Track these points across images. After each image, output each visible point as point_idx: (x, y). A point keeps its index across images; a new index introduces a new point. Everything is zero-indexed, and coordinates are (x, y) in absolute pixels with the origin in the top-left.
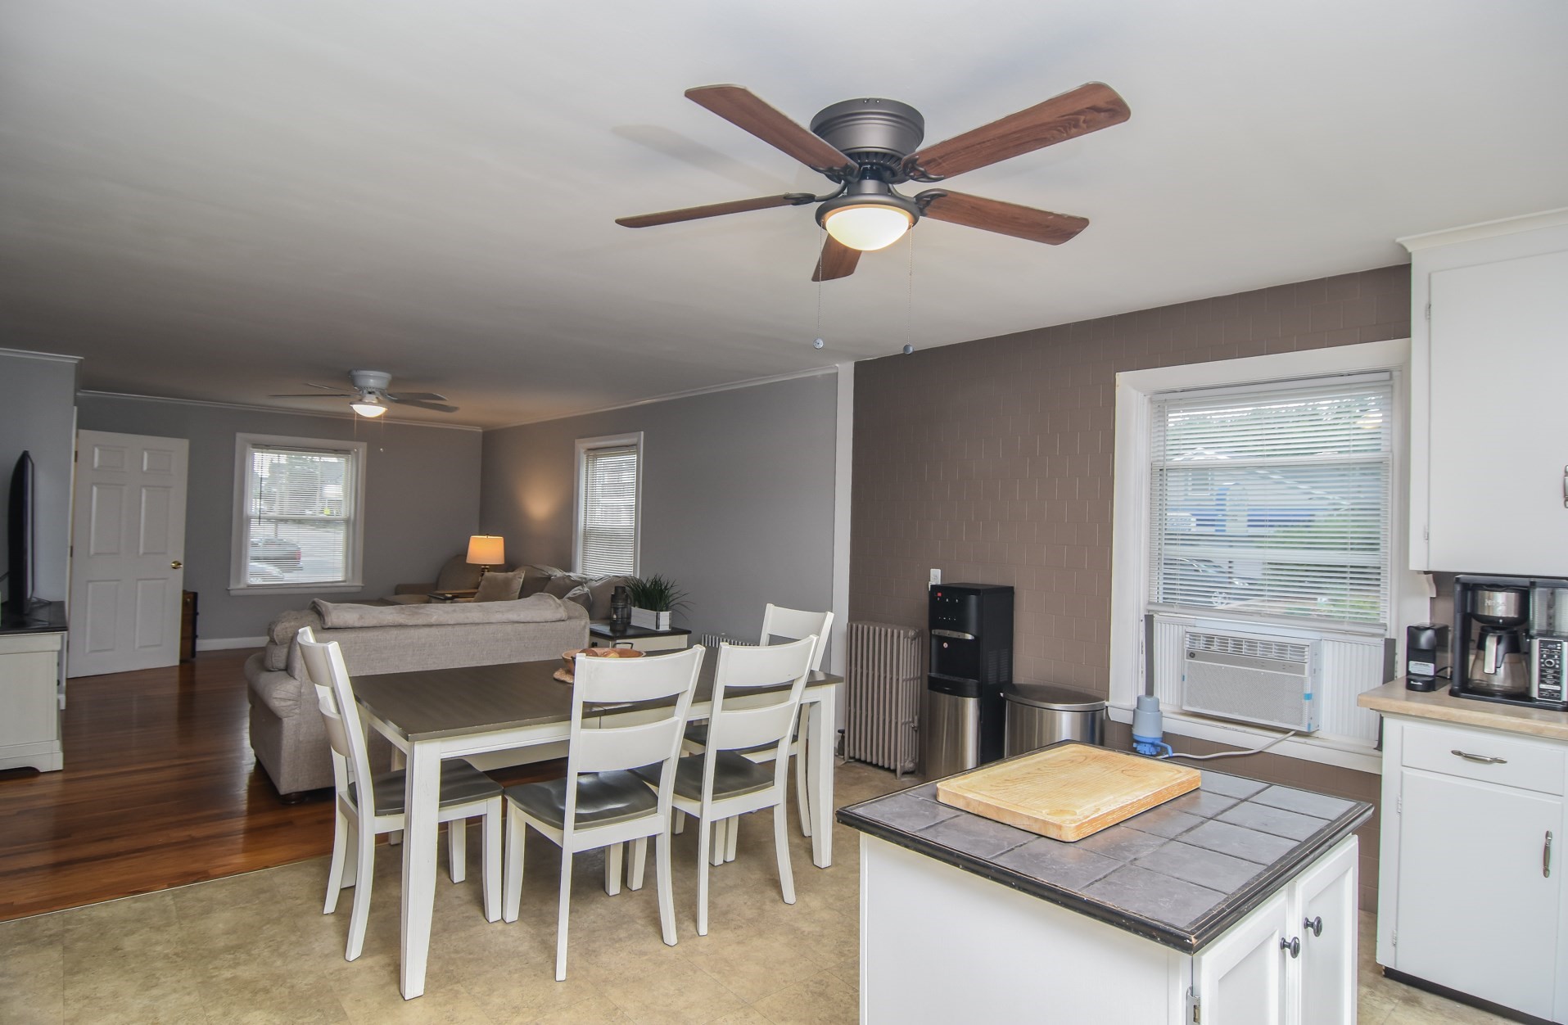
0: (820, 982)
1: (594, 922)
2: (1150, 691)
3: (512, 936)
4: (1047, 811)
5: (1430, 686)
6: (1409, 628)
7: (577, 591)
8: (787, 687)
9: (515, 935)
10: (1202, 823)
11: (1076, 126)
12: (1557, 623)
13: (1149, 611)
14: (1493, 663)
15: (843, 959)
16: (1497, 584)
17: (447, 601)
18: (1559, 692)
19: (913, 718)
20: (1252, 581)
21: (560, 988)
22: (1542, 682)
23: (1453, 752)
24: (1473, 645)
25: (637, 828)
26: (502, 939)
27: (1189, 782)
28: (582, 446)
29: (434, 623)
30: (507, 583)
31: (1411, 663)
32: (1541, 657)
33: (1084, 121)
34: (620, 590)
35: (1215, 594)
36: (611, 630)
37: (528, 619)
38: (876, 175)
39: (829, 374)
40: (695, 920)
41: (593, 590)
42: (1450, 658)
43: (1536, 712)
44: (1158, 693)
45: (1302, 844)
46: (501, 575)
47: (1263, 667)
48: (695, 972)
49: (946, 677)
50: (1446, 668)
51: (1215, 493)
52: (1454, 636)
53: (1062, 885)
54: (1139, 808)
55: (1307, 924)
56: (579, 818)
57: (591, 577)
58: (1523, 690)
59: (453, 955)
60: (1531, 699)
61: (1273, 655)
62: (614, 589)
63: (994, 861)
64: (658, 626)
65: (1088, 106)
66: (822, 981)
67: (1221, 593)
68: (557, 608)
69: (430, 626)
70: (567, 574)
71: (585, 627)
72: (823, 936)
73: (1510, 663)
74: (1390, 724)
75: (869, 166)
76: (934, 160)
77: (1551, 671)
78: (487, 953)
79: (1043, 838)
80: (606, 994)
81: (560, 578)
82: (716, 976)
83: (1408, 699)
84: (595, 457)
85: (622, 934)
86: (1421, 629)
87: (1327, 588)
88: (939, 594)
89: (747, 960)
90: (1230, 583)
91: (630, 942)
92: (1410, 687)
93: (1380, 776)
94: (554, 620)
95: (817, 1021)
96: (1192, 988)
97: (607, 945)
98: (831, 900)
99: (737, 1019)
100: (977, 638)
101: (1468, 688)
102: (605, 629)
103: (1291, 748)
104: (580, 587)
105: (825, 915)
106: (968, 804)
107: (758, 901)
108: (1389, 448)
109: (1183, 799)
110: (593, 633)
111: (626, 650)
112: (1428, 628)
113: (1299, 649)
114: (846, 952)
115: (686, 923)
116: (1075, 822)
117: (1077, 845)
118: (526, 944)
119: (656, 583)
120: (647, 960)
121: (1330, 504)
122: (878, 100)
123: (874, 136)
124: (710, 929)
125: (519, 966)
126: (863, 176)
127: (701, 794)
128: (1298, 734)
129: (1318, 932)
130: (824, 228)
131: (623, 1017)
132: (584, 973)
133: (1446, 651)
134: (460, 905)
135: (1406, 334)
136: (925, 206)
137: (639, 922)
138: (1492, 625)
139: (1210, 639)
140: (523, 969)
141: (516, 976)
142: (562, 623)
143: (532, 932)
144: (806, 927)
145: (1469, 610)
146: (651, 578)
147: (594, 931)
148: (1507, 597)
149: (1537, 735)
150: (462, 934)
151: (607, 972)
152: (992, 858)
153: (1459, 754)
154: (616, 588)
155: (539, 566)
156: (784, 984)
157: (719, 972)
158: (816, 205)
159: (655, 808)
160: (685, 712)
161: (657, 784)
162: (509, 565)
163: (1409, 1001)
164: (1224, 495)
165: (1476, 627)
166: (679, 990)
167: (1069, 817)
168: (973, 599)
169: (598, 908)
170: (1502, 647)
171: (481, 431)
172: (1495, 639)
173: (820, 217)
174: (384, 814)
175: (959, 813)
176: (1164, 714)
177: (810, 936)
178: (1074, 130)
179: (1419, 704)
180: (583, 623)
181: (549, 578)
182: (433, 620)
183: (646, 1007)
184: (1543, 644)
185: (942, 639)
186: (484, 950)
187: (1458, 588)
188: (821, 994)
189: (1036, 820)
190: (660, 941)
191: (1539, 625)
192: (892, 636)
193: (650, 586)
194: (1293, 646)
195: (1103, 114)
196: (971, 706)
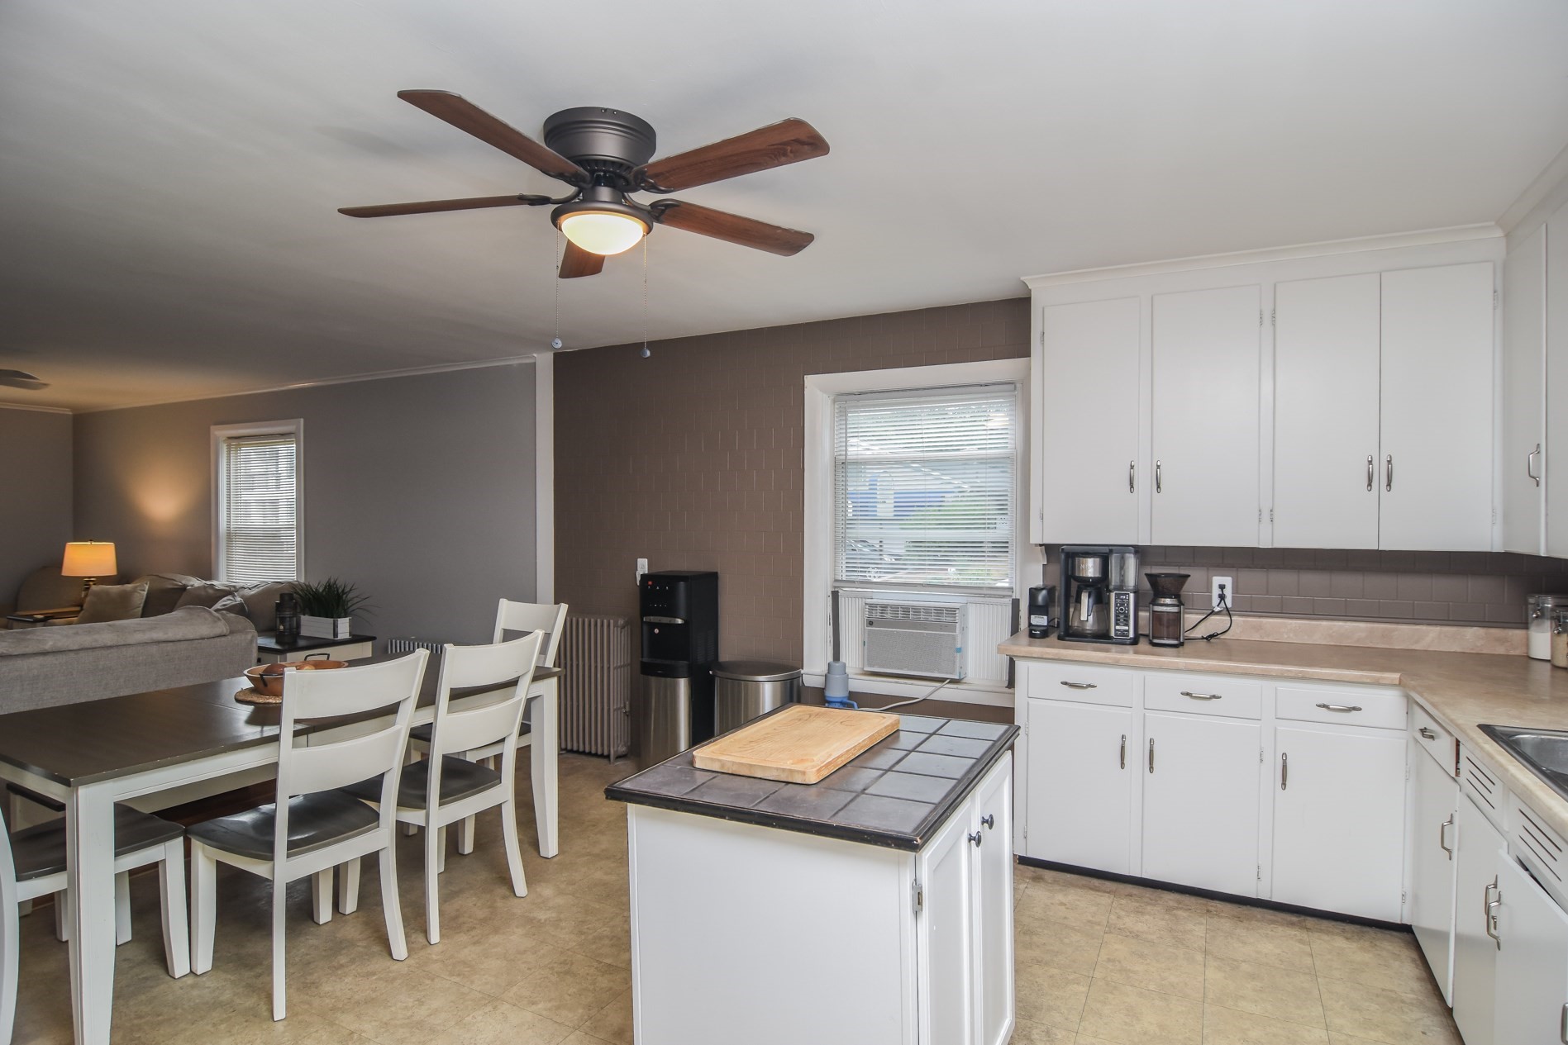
0: (564, 963)
1: (307, 954)
2: (836, 657)
3: (208, 988)
4: (791, 761)
5: (1045, 633)
6: (1030, 589)
7: (226, 601)
8: (514, 683)
9: (212, 985)
10: (907, 755)
11: (785, 155)
12: (1126, 580)
13: (835, 587)
14: (1085, 614)
15: (583, 937)
16: (1087, 551)
17: (38, 624)
18: (1128, 631)
19: (625, 703)
20: (898, 557)
21: (280, 1027)
22: (1117, 624)
23: (1062, 683)
24: (1072, 600)
25: (349, 850)
26: (195, 993)
27: (892, 725)
28: (220, 433)
29: (50, 650)
30: (125, 598)
31: (1032, 616)
32: (1116, 605)
33: (791, 152)
34: (287, 598)
35: (869, 570)
36: (278, 642)
37: (179, 637)
38: (610, 183)
39: (526, 364)
40: (425, 931)
41: (247, 599)
42: (1057, 611)
43: (1113, 647)
44: (843, 658)
45: (979, 760)
46: (115, 589)
47: (925, 629)
48: (433, 980)
49: (658, 661)
50: (1054, 619)
51: (867, 480)
52: (1060, 593)
53: (813, 818)
54: (859, 750)
55: (984, 821)
56: (292, 845)
57: (242, 585)
58: (1105, 632)
59: (136, 1022)
60: (1110, 638)
61: (933, 618)
62: (278, 597)
63: (755, 808)
64: (335, 634)
65: (793, 138)
66: (566, 960)
67: (873, 568)
68: (215, 622)
69: (45, 653)
70: (209, 583)
71: (251, 641)
72: (560, 920)
73: (1097, 612)
74: (1020, 665)
75: (602, 174)
76: (662, 174)
77: (1122, 616)
78: (180, 1011)
79: (790, 785)
80: (337, 1022)
81: (199, 588)
82: (456, 979)
83: (1030, 645)
84: (239, 446)
85: (343, 960)
86: (1038, 590)
87: (955, 560)
88: (650, 583)
89: (486, 958)
90: (881, 559)
91: (353, 967)
92: (1032, 635)
93: (1014, 708)
94: (212, 635)
95: (567, 997)
96: (915, 880)
97: (327, 974)
98: (563, 886)
99: (486, 1013)
100: (686, 622)
101: (1070, 634)
102: (271, 643)
103: (947, 693)
104: (230, 597)
105: (560, 901)
106: (723, 766)
107: (488, 901)
108: (1014, 446)
109: (889, 739)
110: (261, 649)
111: (322, 661)
112: (1043, 589)
113: (952, 611)
114: (586, 930)
115: (414, 936)
116: (814, 766)
117: (819, 786)
118: (227, 992)
119: (330, 587)
120: (376, 979)
121: (955, 488)
122: (615, 111)
123: (608, 145)
124: (442, 936)
125: (225, 1016)
126: (597, 182)
127: (425, 802)
128: (953, 681)
129: (991, 826)
130: (561, 230)
131: (360, 1039)
132: (306, 1007)
133: (1054, 606)
134: (131, 968)
135: (1027, 354)
136: (660, 215)
137: (360, 944)
138: (1085, 583)
139: (884, 607)
140: (230, 1017)
141: (223, 1027)
142: (223, 639)
143: (232, 978)
144: (542, 916)
145: (1070, 573)
146: (324, 582)
147: (309, 963)
148: (1094, 562)
149: (1116, 664)
150: (143, 997)
151: (333, 1000)
152: (754, 806)
153: (1066, 683)
154: (282, 596)
155: (169, 576)
156: (528, 971)
157: (459, 975)
158: (553, 207)
159: (376, 823)
160: (409, 718)
161: (378, 800)
162: (124, 576)
163: (1037, 879)
164: (876, 481)
165: (1074, 585)
166: (418, 1000)
167: (810, 764)
168: (682, 583)
169: (307, 939)
170: (1091, 600)
171: (71, 413)
172: (1087, 594)
173: (555, 218)
174: (29, 878)
175: (715, 775)
176: (850, 676)
177: (548, 922)
178: (783, 159)
179: (1038, 649)
180: (249, 637)
181: (184, 588)
182: (48, 646)
183: (386, 1024)
184: (1118, 596)
185: (653, 625)
186: (176, 1009)
187: (1063, 556)
188: (567, 973)
189: (784, 770)
190: (389, 958)
191: (1115, 582)
192: (602, 625)
193: (324, 590)
194: (947, 609)
195: (806, 147)
196: (683, 685)
